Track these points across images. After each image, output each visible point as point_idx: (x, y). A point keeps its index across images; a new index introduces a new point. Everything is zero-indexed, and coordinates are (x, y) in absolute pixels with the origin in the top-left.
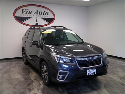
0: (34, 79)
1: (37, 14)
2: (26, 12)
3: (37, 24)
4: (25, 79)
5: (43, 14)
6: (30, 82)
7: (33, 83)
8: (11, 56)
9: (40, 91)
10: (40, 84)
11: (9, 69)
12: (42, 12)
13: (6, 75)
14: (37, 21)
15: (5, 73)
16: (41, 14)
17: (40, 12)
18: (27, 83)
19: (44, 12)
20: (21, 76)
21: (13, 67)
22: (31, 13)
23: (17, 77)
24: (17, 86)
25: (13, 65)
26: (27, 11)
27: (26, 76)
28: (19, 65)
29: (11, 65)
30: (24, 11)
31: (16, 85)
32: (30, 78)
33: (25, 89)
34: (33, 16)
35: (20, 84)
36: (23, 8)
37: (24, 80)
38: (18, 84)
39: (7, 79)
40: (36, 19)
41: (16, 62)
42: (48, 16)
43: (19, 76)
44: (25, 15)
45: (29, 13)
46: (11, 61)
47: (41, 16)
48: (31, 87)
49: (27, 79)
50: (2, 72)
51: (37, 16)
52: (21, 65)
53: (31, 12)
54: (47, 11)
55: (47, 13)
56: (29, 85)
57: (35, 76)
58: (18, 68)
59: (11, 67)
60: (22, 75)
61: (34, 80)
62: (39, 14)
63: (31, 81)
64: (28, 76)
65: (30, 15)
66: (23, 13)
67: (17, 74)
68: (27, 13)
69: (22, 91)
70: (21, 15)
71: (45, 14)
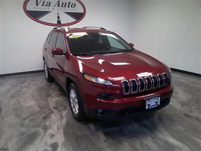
0: (53, 107)
1: (59, 6)
2: (42, 3)
3: (59, 22)
4: (41, 108)
5: (68, 7)
6: (47, 113)
7: (52, 115)
10: (63, 117)
11: (19, 91)
12: (66, 3)
13: (13, 101)
14: (58, 17)
15: (12, 97)
16: (65, 7)
17: (63, 3)
18: (43, 115)
19: (70, 3)
20: (35, 102)
21: (26, 87)
22: (49, 6)
23: (29, 105)
24: (27, 122)
25: (26, 84)
26: (44, 2)
27: (43, 102)
28: (34, 82)
29: (24, 83)
30: (39, 1)
31: (25, 119)
32: (47, 106)
33: (39, 126)
34: (53, 9)
35: (31, 117)
37: (38, 109)
38: (28, 117)
39: (13, 108)
40: (58, 14)
42: (75, 10)
43: (32, 103)
44: (40, 8)
45: (46, 5)
46: (25, 77)
47: (64, 9)
48: (48, 123)
49: (44, 108)
50: (9, 95)
51: (58, 9)
52: (38, 83)
53: (50, 3)
54: (73, 1)
56: (45, 118)
57: (56, 102)
58: (32, 87)
59: (22, 87)
60: (37, 100)
61: (53, 110)
62: (62, 6)
63: (50, 111)
64: (45, 103)
65: (48, 9)
66: (37, 5)
67: (30, 98)
68: (43, 5)
69: (33, 130)
70: (35, 8)
71: (70, 6)
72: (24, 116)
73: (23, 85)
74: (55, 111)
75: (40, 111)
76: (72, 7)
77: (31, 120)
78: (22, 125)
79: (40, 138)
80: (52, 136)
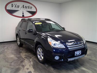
0: (24, 58)
1: (23, 8)
4: (18, 58)
5: (28, 8)
6: (22, 60)
7: (25, 61)
8: (3, 41)
10: (31, 61)
11: (4, 51)
12: (27, 7)
13: (2, 55)
16: (27, 8)
17: (26, 6)
18: (20, 61)
19: (29, 6)
21: (6, 49)
22: (18, 7)
25: (6, 47)
26: (16, 6)
27: (18, 55)
30: (13, 5)
31: (11, 63)
32: (21, 57)
33: (20, 65)
36: (12, 3)
38: (13, 61)
39: (3, 58)
40: (23, 12)
41: (8, 45)
43: (12, 56)
44: (14, 8)
45: (17, 7)
46: (4, 44)
48: (24, 64)
49: (20, 58)
51: (23, 9)
52: (12, 47)
53: (19, 6)
54: (31, 6)
55: (31, 7)
56: (22, 62)
57: (25, 55)
58: (10, 49)
59: (4, 49)
60: (15, 55)
62: (25, 8)
63: (23, 59)
64: (20, 56)
65: (18, 9)
66: (12, 7)
67: (11, 54)
68: (15, 7)
69: (17, 67)
70: (11, 8)
71: (29, 8)
72: (10, 61)
73: (4, 48)
74: (26, 59)
75: (18, 59)
76: (30, 8)
77: (14, 63)
78: (11, 65)
79: (22, 70)
80: (28, 69)
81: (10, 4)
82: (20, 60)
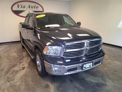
0: (25, 56)
1: (29, 8)
2: (21, 6)
4: (19, 56)
5: (34, 8)
7: (24, 59)
9: (27, 63)
11: (9, 50)
12: (33, 6)
13: (6, 54)
15: (5, 52)
17: (32, 6)
19: (35, 6)
20: (16, 54)
21: (12, 48)
22: (24, 8)
23: (14, 55)
25: (12, 47)
27: (20, 54)
29: (11, 46)
30: (19, 6)
31: (12, 60)
32: (22, 55)
33: (18, 62)
34: (27, 9)
39: (6, 56)
40: (29, 12)
41: (15, 45)
42: (38, 10)
43: (15, 54)
44: (20, 9)
45: (23, 8)
46: (12, 44)
50: (4, 51)
52: (19, 46)
53: (25, 6)
54: (37, 5)
56: (21, 60)
58: (15, 48)
62: (31, 8)
63: (23, 57)
65: (24, 9)
66: (18, 7)
68: (21, 7)
69: (15, 63)
70: (17, 9)
71: (35, 8)
72: (11, 59)
73: (11, 47)
76: (36, 8)
77: (14, 60)
78: (10, 62)
80: (23, 65)
81: (16, 5)
82: (20, 58)
